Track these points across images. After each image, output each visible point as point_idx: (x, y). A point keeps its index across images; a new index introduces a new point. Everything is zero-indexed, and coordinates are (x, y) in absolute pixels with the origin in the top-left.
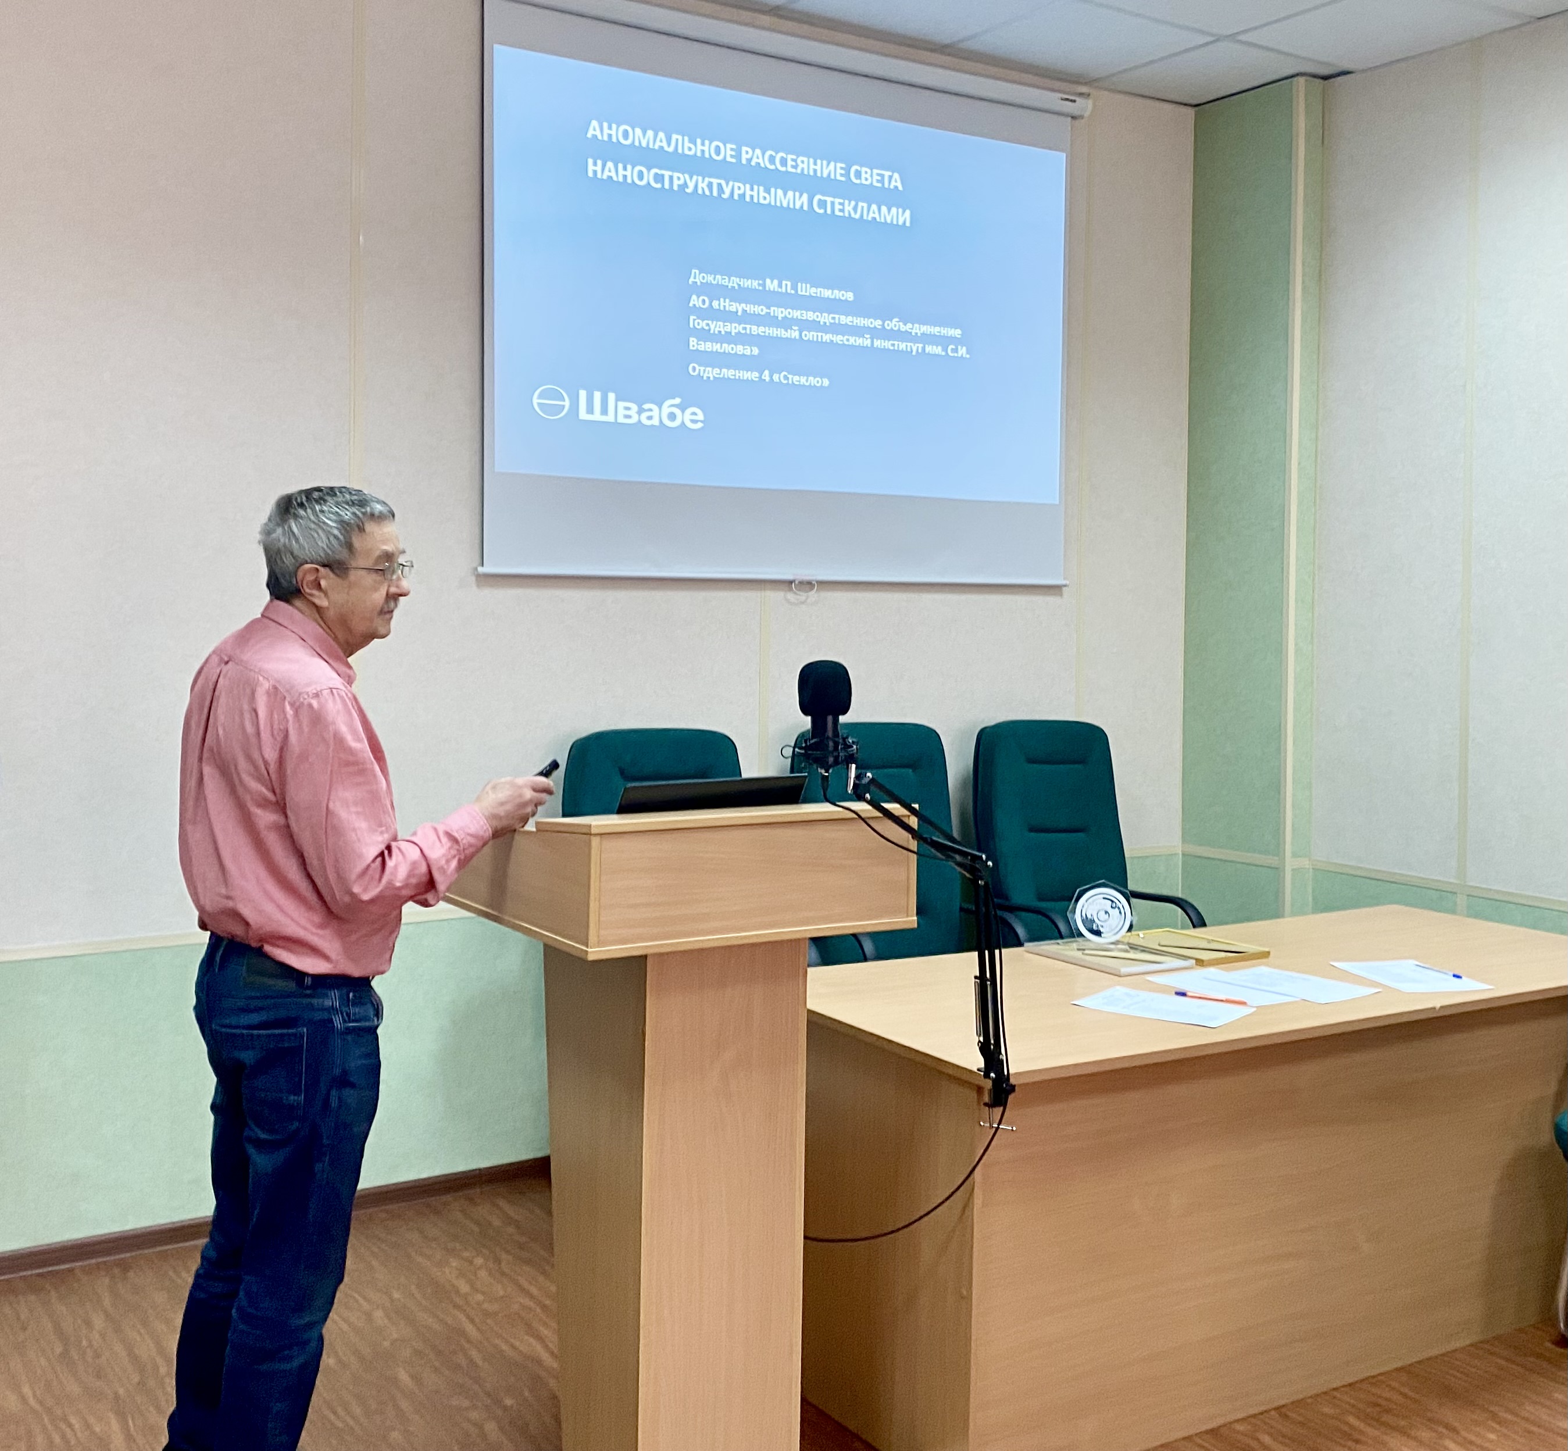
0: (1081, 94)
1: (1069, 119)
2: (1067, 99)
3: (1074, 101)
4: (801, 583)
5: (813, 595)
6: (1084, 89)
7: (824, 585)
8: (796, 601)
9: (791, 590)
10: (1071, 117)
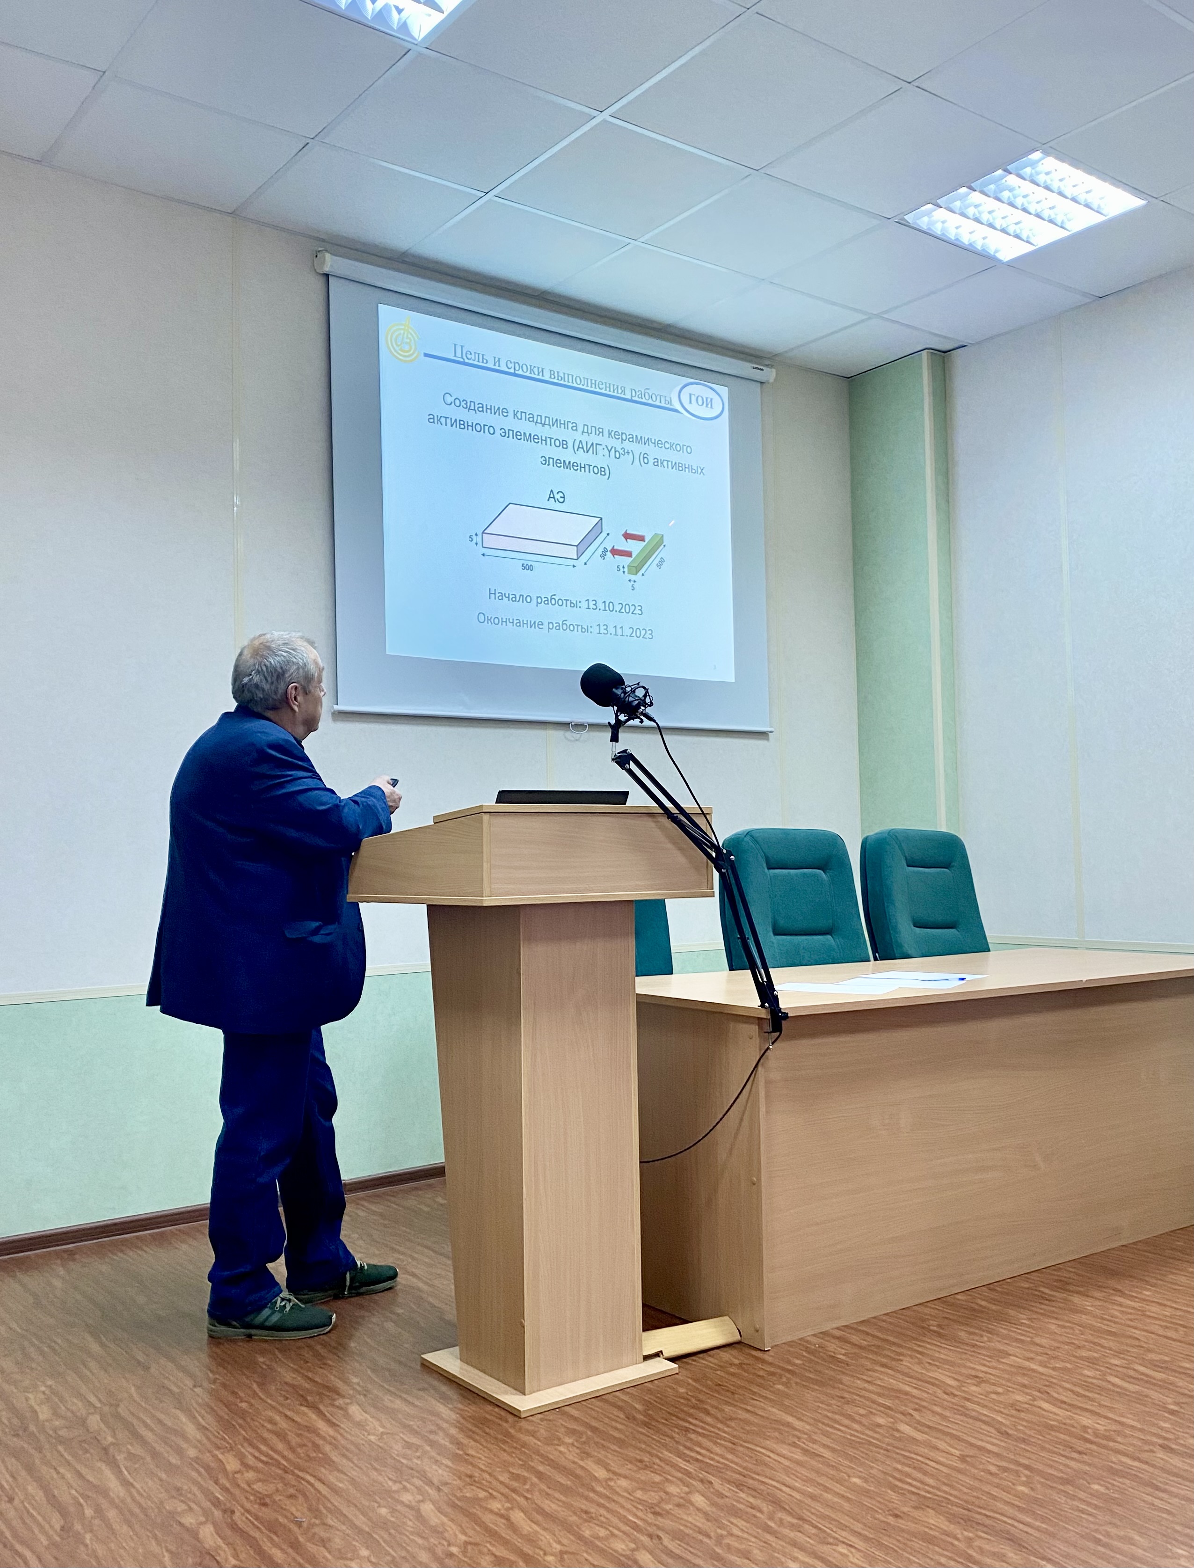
0: (767, 366)
1: (759, 384)
2: (758, 369)
3: (762, 370)
4: (576, 724)
5: (585, 734)
6: (767, 362)
7: (594, 726)
8: (572, 739)
9: (568, 730)
10: (761, 383)
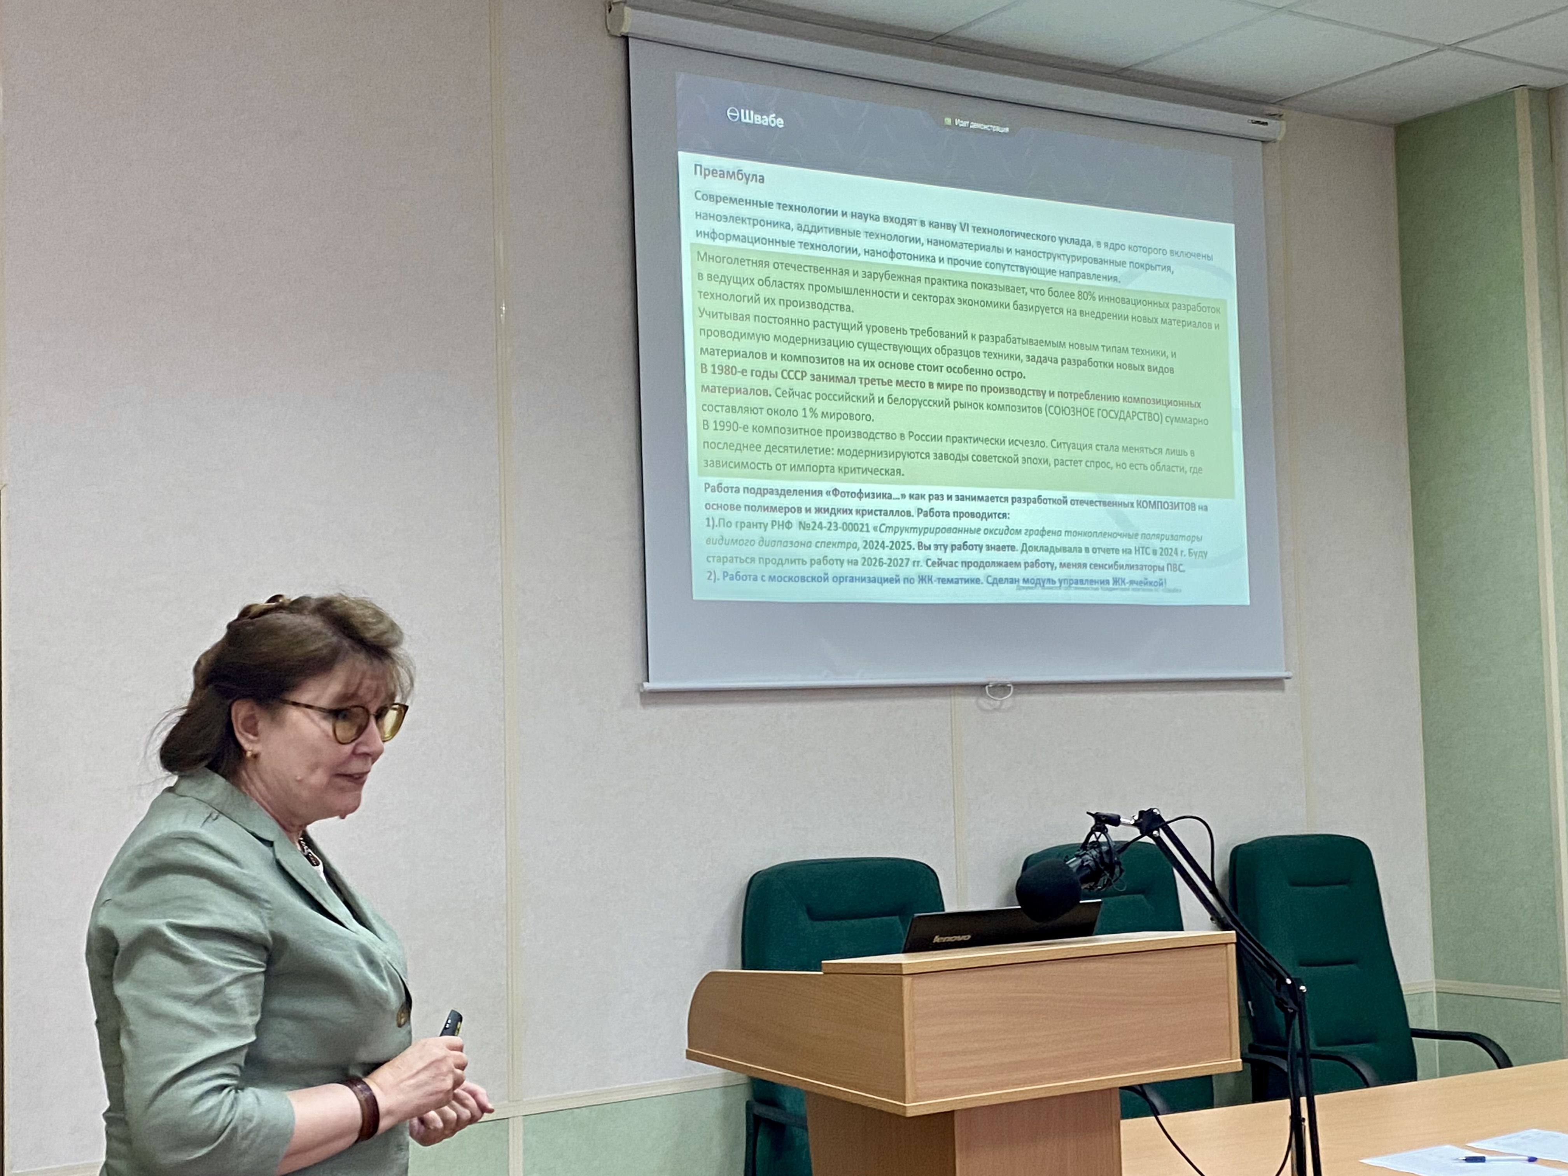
0: (1271, 116)
1: (1260, 144)
2: (1258, 122)
3: (1266, 124)
4: (995, 686)
5: (1008, 700)
6: (1274, 110)
7: (1021, 687)
8: (989, 708)
9: (983, 694)
10: (1263, 142)
